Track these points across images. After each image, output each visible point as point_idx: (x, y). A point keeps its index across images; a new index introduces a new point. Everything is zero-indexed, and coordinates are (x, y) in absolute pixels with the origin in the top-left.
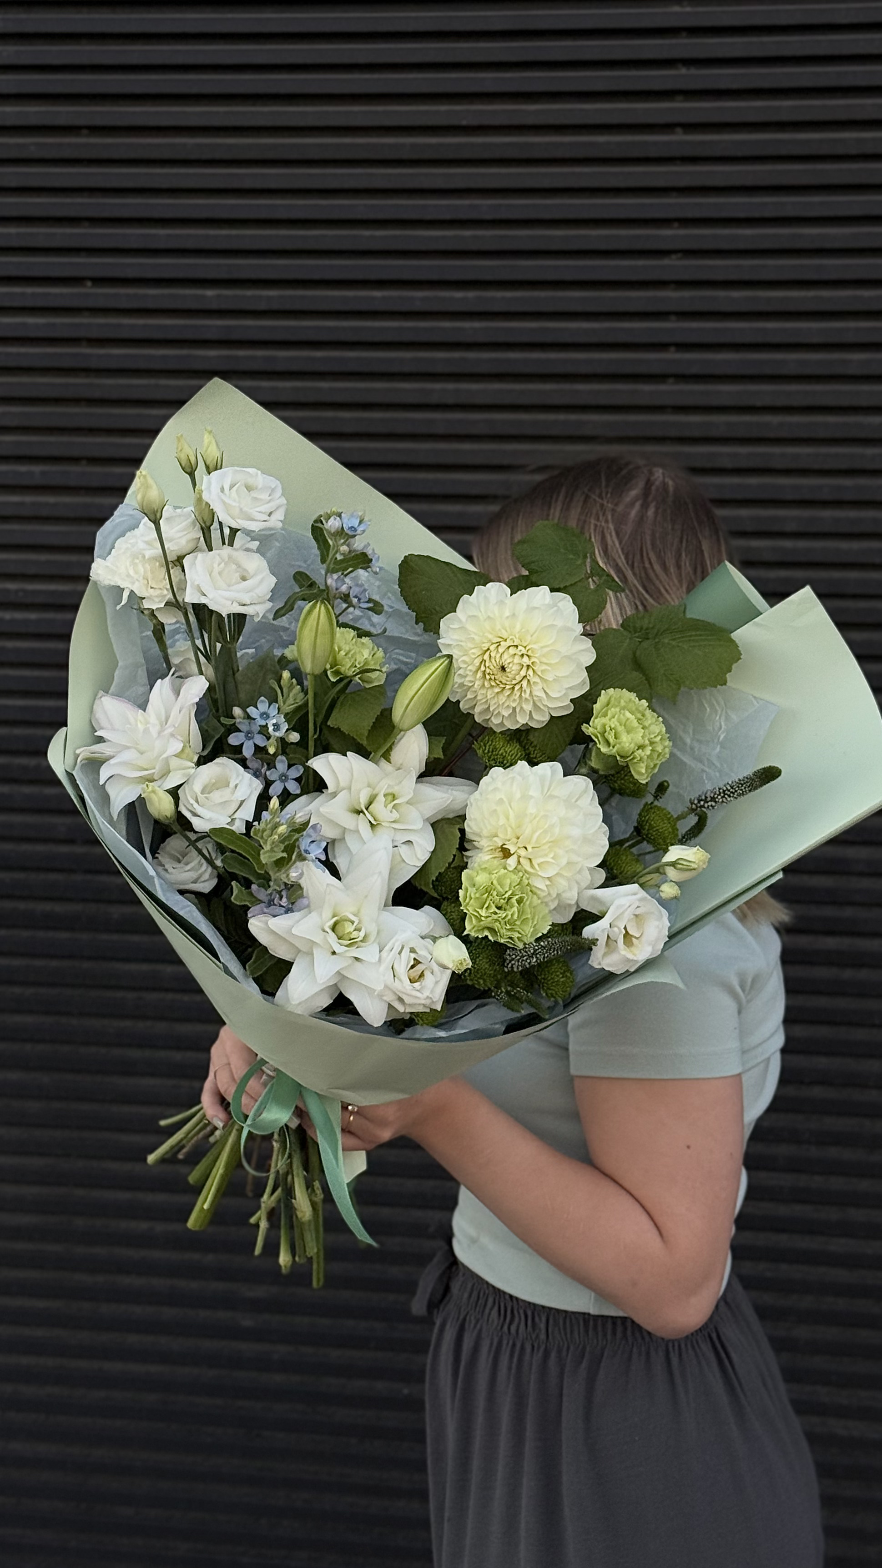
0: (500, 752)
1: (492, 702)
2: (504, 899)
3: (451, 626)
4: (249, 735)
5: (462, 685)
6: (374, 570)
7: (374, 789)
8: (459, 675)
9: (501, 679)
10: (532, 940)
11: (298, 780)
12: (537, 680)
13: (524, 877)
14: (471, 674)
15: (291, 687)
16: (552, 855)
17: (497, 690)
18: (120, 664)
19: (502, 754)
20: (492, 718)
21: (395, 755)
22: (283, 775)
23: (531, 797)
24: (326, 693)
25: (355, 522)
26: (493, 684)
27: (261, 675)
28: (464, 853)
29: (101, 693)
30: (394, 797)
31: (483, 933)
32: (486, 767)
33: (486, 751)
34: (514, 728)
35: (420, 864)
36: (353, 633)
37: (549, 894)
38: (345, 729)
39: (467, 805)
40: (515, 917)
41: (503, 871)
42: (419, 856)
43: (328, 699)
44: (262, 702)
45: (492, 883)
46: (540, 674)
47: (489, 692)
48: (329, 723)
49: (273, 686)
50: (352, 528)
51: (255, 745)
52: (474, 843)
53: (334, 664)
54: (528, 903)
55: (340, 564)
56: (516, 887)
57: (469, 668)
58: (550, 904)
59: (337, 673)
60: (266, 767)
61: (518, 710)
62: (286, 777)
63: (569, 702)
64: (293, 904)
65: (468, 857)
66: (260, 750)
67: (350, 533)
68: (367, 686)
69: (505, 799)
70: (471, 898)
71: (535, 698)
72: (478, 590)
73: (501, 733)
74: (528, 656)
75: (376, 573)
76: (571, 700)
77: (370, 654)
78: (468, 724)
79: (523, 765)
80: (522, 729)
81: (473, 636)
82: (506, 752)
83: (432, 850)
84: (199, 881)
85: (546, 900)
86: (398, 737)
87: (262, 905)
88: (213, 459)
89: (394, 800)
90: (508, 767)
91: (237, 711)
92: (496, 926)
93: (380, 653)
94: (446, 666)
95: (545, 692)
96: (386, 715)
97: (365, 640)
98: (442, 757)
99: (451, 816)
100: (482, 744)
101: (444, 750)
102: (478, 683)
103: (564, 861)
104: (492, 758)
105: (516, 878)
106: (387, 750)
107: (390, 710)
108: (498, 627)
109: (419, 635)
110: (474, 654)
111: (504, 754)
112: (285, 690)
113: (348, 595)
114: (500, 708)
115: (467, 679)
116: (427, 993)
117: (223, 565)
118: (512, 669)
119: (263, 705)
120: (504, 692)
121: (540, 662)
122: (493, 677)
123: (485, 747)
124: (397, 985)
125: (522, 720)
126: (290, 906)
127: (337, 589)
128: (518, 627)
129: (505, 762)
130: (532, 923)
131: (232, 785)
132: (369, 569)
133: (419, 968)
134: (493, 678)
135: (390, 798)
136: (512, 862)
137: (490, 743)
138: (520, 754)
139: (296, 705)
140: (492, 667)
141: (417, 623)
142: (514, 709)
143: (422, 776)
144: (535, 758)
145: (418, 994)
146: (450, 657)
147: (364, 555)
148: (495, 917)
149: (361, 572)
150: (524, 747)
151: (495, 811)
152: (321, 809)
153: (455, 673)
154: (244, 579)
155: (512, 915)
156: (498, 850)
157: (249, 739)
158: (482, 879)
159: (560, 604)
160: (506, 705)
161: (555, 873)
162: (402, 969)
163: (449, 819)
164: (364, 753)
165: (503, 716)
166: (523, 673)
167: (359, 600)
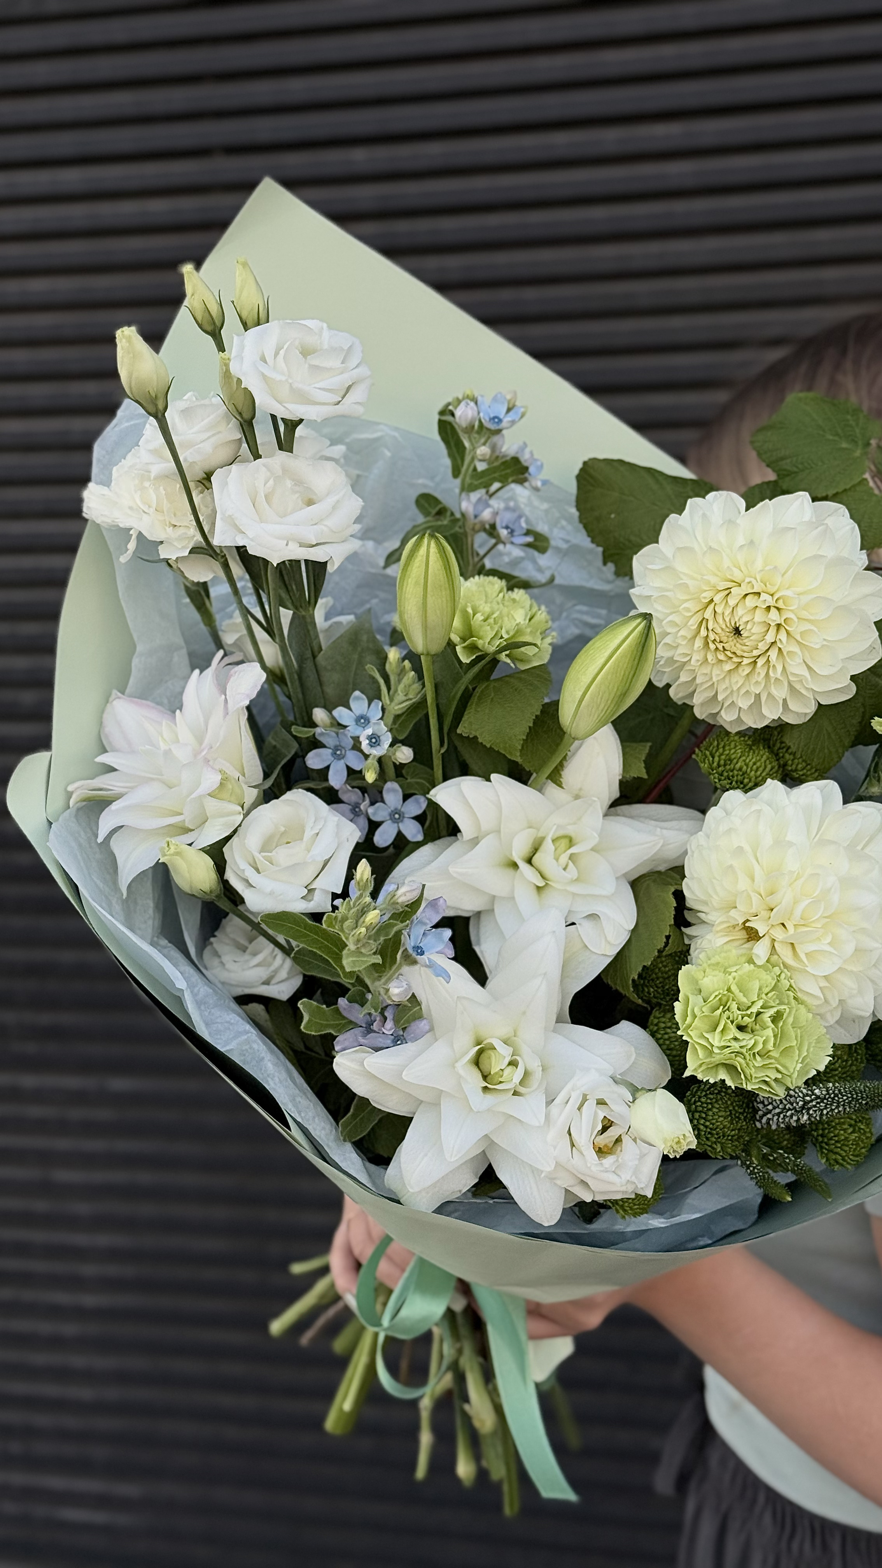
0: (738, 766)
1: (721, 688)
2: (749, 1016)
3: (650, 567)
4: (338, 753)
5: (671, 661)
6: (534, 484)
7: (538, 830)
8: (665, 644)
9: (734, 649)
10: (801, 1083)
11: (420, 819)
12: (795, 648)
13: (783, 976)
14: (684, 643)
15: (402, 672)
16: (829, 940)
17: (728, 667)
18: (140, 648)
19: (740, 769)
20: (723, 713)
21: (569, 774)
22: (396, 811)
23: (791, 844)
24: (456, 680)
25: (501, 411)
26: (721, 657)
27: (356, 656)
28: (685, 930)
29: (115, 692)
30: (571, 842)
31: (717, 1073)
32: (716, 789)
33: (715, 764)
34: (760, 725)
35: (613, 952)
36: (498, 584)
37: (826, 1001)
38: (485, 739)
39: (686, 853)
40: (770, 1046)
41: (748, 967)
42: (609, 938)
43: (456, 693)
44: (357, 698)
45: (729, 990)
46: (799, 638)
47: (716, 671)
48: (459, 731)
49: (372, 673)
50: (497, 420)
51: (348, 768)
52: (699, 914)
53: (468, 633)
54: (791, 1020)
55: (481, 478)
56: (770, 995)
57: (682, 633)
58: (828, 1016)
59: (473, 648)
60: (367, 801)
61: (764, 698)
62: (402, 816)
63: (848, 681)
64: (404, 1029)
65: (691, 938)
66: (354, 775)
67: (493, 427)
68: (523, 667)
69: (747, 848)
70: (695, 1016)
71: (791, 678)
72: (691, 504)
73: (739, 733)
74: (778, 609)
75: (537, 489)
76: (853, 678)
77: (526, 616)
78: (685, 722)
79: (773, 787)
80: (771, 725)
81: (686, 580)
82: (747, 765)
83: (632, 927)
84: (273, 982)
85: (822, 1011)
86: (572, 748)
87: (357, 1031)
88: (252, 309)
89: (570, 847)
90: (751, 789)
91: (319, 714)
92: (739, 1062)
93: (542, 615)
94: (641, 634)
95: (809, 668)
96: (551, 711)
97: (519, 594)
98: (645, 776)
99: (662, 868)
100: (708, 753)
101: (648, 764)
102: (697, 657)
103: (849, 948)
104: (725, 774)
105: (768, 979)
106: (556, 767)
107: (555, 704)
108: (727, 563)
109: (609, 582)
110: (688, 610)
111: (745, 768)
112: (393, 679)
113: (493, 526)
114: (735, 694)
115: (680, 650)
116: (626, 1175)
117: (271, 482)
118: (753, 632)
119: (359, 703)
120: (740, 669)
121: (798, 618)
122: (720, 646)
123: (713, 757)
124: (577, 1161)
125: (770, 714)
126: (401, 1033)
127: (476, 517)
128: (759, 564)
129: (746, 781)
130: (799, 1056)
131: (308, 834)
132: (526, 484)
133: (612, 1133)
134: (721, 648)
135: (564, 843)
136: (761, 950)
137: (721, 750)
138: (769, 767)
139: (411, 702)
140: (719, 631)
141: (605, 563)
142: (758, 696)
143: (615, 804)
144: (796, 770)
145: (612, 1177)
146: (648, 617)
147: (516, 460)
148: (736, 1045)
149: (516, 489)
150: (777, 755)
151: (731, 866)
152: (451, 870)
153: (657, 644)
154: (310, 503)
155: (764, 1043)
156: (737, 928)
157: (340, 757)
158: (712, 982)
159: (829, 521)
160: (743, 691)
161: (836, 968)
162: (585, 1135)
163: (659, 872)
164: (520, 775)
165: (740, 708)
166: (770, 638)
167: (512, 532)
